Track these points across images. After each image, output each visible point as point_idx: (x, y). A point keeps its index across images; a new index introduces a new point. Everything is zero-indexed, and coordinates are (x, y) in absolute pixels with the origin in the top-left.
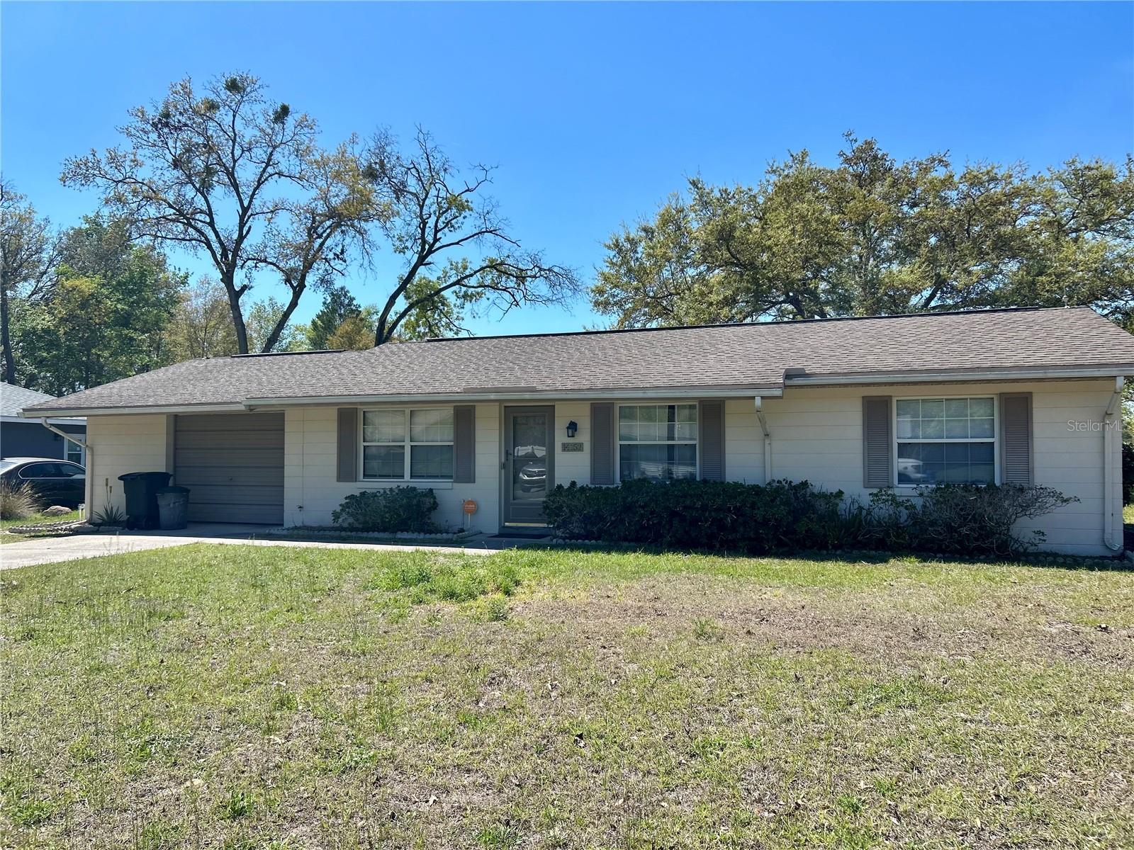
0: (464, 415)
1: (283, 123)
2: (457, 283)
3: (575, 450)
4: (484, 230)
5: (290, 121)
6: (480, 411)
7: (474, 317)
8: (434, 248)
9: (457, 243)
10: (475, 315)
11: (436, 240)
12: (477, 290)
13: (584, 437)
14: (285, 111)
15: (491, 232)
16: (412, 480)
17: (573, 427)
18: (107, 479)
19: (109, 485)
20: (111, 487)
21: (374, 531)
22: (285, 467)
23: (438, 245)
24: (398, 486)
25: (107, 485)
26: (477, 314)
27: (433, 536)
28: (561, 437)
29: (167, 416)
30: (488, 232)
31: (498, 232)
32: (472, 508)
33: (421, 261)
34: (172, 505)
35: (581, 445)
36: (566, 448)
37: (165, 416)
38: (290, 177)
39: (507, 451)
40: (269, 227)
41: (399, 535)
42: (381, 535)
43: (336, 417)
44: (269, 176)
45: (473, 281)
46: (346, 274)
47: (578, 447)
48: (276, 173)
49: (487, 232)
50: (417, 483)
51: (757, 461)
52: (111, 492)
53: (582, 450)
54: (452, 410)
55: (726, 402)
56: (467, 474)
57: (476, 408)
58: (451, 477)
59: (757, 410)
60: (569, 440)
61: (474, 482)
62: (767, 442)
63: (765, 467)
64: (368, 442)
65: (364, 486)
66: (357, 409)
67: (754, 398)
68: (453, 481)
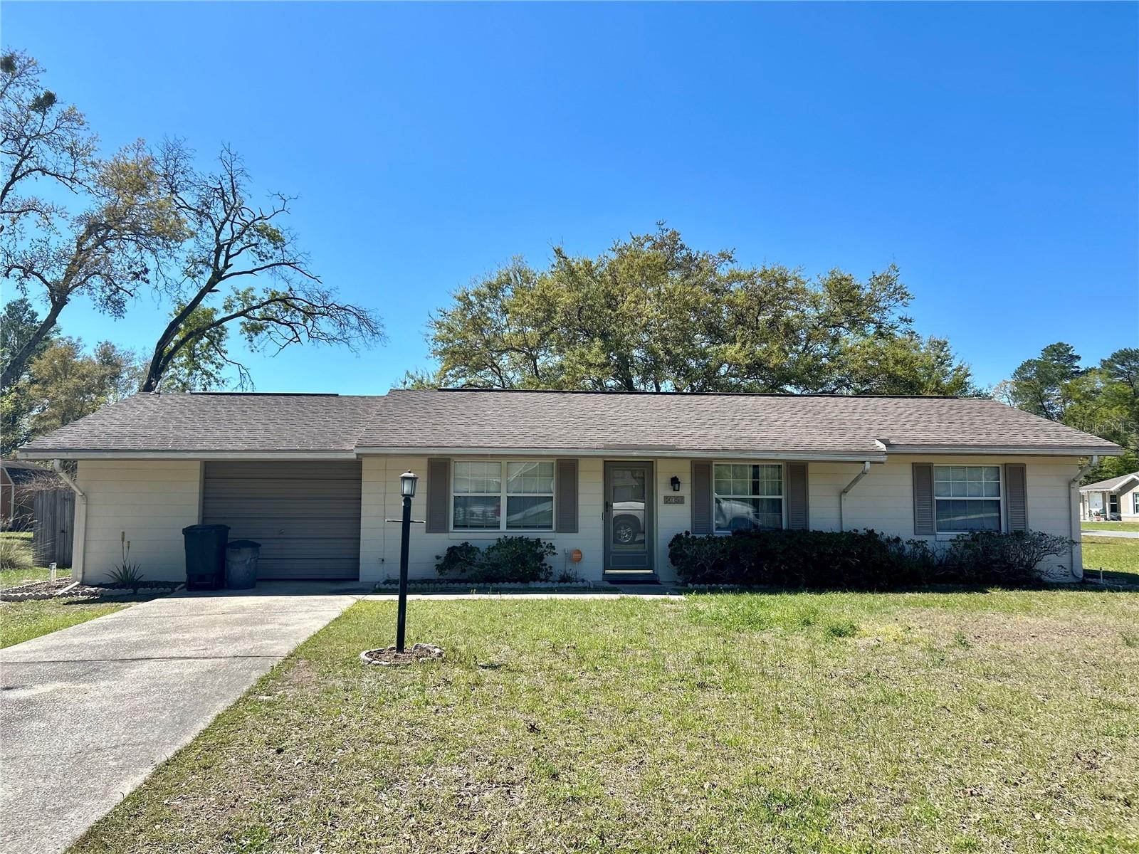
0: (567, 468)
1: (45, 113)
2: (243, 313)
3: (676, 503)
4: (282, 262)
5: (55, 111)
6: (583, 466)
7: (252, 351)
8: (223, 276)
9: (251, 272)
10: (254, 348)
11: (227, 266)
12: (261, 322)
13: (686, 490)
14: (50, 99)
15: (289, 264)
16: (508, 531)
17: (675, 482)
18: (123, 533)
19: (126, 540)
20: (129, 542)
21: (504, 582)
22: (362, 519)
23: (228, 272)
24: (506, 537)
25: (123, 540)
26: (256, 347)
27: (568, 584)
28: (662, 490)
30: (286, 264)
31: (297, 266)
32: (576, 556)
33: (210, 287)
34: (248, 562)
35: (682, 498)
36: (668, 500)
37: (199, 462)
38: (56, 175)
39: (607, 503)
40: (13, 227)
41: (532, 585)
42: (512, 585)
43: (428, 467)
44: (29, 171)
45: (257, 313)
46: (136, 295)
47: (680, 500)
48: (38, 169)
49: (284, 264)
50: (517, 533)
51: (834, 513)
52: (129, 547)
53: (683, 503)
54: (553, 463)
55: (809, 464)
56: (569, 523)
57: (579, 462)
58: (550, 527)
59: (864, 473)
60: (671, 493)
61: (577, 532)
62: (843, 497)
63: (841, 518)
64: (458, 492)
65: (457, 537)
66: (450, 459)
67: (864, 462)
68: (554, 532)
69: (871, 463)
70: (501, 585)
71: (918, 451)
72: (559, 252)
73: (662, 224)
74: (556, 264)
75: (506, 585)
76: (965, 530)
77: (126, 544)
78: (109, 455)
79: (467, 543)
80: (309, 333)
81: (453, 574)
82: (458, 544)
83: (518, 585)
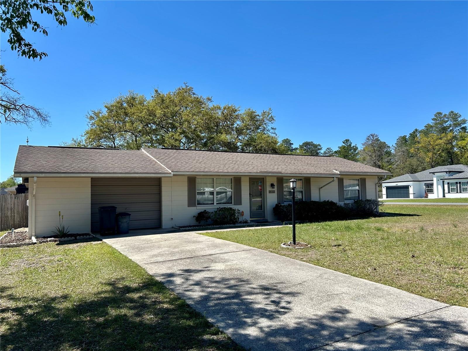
0: (237, 180)
3: (273, 193)
6: (243, 179)
13: (275, 188)
16: (217, 205)
17: (272, 185)
18: (60, 212)
24: (220, 207)
25: (60, 215)
28: (268, 188)
29: (91, 178)
31: (6, 84)
35: (275, 191)
36: (270, 192)
37: (90, 178)
39: (250, 193)
43: (187, 180)
47: (274, 192)
50: (222, 206)
51: (318, 195)
52: (63, 218)
53: (275, 193)
54: (232, 179)
55: (311, 178)
56: (239, 202)
57: (242, 178)
58: (231, 203)
59: (333, 181)
60: (271, 189)
61: (241, 205)
62: (320, 190)
63: (320, 197)
64: (199, 190)
65: (200, 208)
66: (196, 177)
67: (334, 177)
68: (233, 205)
69: (336, 178)
70: (226, 225)
71: (345, 174)
72: (156, 91)
73: (186, 84)
74: (154, 96)
75: (228, 225)
76: (352, 200)
77: (61, 216)
78: (63, 175)
79: (205, 211)
80: (6, 118)
81: (202, 223)
82: (203, 211)
83: (232, 225)
